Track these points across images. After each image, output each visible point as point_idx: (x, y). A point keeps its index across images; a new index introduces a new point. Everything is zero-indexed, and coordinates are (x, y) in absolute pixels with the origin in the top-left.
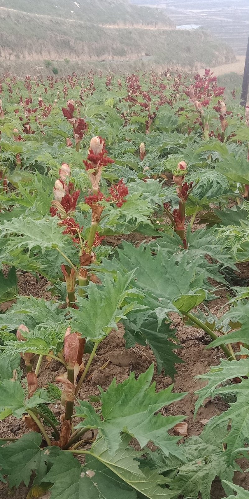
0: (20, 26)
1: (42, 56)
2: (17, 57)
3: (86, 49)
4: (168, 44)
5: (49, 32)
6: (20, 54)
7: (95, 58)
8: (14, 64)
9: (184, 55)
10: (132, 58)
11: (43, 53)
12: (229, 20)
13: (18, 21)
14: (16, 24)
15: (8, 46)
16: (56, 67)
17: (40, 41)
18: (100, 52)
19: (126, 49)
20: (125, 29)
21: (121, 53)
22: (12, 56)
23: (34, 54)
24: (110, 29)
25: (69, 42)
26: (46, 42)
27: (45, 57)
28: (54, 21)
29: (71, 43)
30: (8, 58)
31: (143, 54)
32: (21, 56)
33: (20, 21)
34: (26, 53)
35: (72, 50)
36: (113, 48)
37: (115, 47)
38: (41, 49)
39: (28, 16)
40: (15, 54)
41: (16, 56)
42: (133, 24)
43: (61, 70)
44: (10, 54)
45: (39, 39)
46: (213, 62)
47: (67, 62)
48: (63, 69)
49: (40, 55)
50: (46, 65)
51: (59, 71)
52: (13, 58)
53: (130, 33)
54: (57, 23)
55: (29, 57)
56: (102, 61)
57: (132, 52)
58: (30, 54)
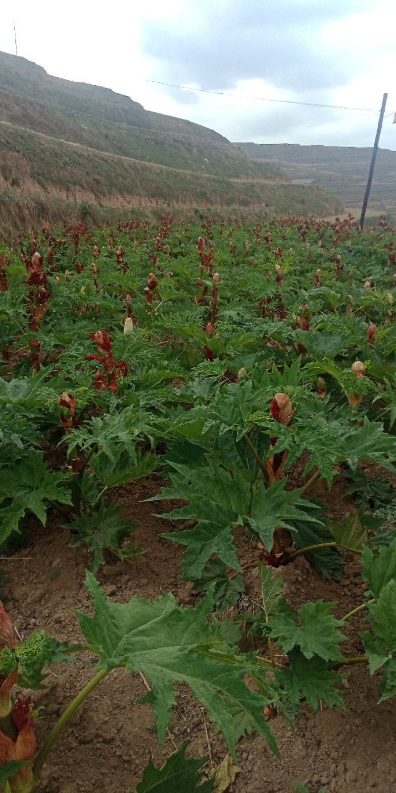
0: (170, 179)
1: (192, 205)
4: (285, 197)
5: (191, 185)
7: (225, 208)
8: (167, 211)
9: (299, 206)
12: (337, 174)
14: (167, 178)
17: (184, 193)
22: (165, 204)
23: (180, 203)
24: (237, 183)
25: (206, 193)
26: (188, 194)
28: (194, 176)
29: (207, 195)
31: (264, 205)
33: (169, 175)
35: (208, 201)
37: (241, 198)
38: (184, 199)
39: (175, 172)
45: (183, 191)
46: (324, 213)
49: (184, 205)
52: (165, 206)
53: (254, 186)
54: (196, 177)
55: (177, 206)
57: (254, 203)
58: (177, 203)
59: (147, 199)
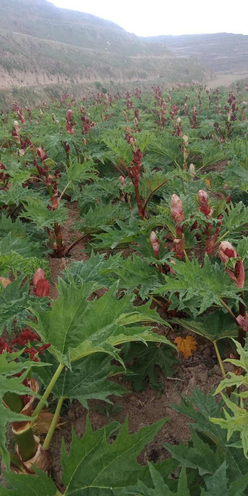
2: (72, 81)
6: (74, 79)
10: (151, 79)
15: (64, 73)
16: (104, 87)
20: (144, 59)
22: (68, 81)
23: (85, 79)
24: (135, 59)
30: (65, 83)
33: (72, 52)
34: (78, 78)
37: (140, 72)
40: (70, 79)
42: (147, 56)
47: (112, 83)
49: (89, 79)
50: (97, 86)
51: (107, 91)
57: (151, 75)
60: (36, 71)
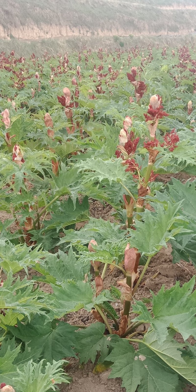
0: (95, 9)
1: (112, 32)
2: (93, 33)
3: (147, 26)
5: (118, 14)
6: (95, 31)
7: (153, 34)
8: (90, 39)
10: (184, 33)
11: (113, 31)
13: (94, 6)
14: (92, 8)
15: (86, 25)
16: (122, 41)
17: (111, 21)
18: (158, 29)
19: (179, 26)
20: (179, 10)
21: (175, 29)
22: (88, 33)
23: (106, 31)
24: (166, 10)
25: (133, 21)
26: (115, 22)
27: (114, 33)
28: (122, 5)
29: (135, 22)
30: (85, 35)
31: (193, 30)
32: (96, 33)
33: (96, 5)
34: (99, 30)
35: (136, 28)
36: (168, 26)
37: (170, 24)
38: (111, 27)
40: (91, 31)
41: (91, 33)
42: (185, 6)
43: (126, 44)
44: (87, 32)
45: (109, 19)
47: (131, 37)
48: (128, 43)
49: (110, 32)
50: (115, 39)
51: (125, 44)
52: (89, 34)
53: (183, 13)
54: (124, 6)
55: (102, 34)
56: (159, 36)
57: (184, 28)
58: (102, 31)
59: (68, 28)
60: (60, 24)
